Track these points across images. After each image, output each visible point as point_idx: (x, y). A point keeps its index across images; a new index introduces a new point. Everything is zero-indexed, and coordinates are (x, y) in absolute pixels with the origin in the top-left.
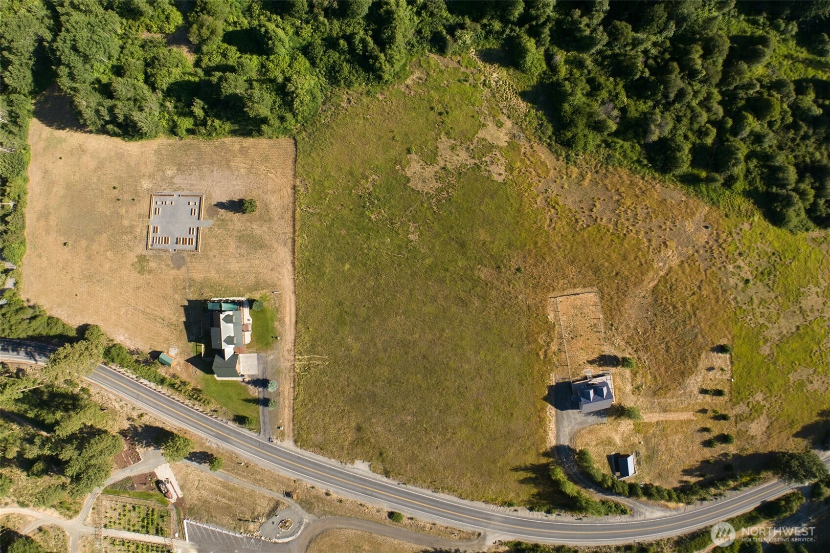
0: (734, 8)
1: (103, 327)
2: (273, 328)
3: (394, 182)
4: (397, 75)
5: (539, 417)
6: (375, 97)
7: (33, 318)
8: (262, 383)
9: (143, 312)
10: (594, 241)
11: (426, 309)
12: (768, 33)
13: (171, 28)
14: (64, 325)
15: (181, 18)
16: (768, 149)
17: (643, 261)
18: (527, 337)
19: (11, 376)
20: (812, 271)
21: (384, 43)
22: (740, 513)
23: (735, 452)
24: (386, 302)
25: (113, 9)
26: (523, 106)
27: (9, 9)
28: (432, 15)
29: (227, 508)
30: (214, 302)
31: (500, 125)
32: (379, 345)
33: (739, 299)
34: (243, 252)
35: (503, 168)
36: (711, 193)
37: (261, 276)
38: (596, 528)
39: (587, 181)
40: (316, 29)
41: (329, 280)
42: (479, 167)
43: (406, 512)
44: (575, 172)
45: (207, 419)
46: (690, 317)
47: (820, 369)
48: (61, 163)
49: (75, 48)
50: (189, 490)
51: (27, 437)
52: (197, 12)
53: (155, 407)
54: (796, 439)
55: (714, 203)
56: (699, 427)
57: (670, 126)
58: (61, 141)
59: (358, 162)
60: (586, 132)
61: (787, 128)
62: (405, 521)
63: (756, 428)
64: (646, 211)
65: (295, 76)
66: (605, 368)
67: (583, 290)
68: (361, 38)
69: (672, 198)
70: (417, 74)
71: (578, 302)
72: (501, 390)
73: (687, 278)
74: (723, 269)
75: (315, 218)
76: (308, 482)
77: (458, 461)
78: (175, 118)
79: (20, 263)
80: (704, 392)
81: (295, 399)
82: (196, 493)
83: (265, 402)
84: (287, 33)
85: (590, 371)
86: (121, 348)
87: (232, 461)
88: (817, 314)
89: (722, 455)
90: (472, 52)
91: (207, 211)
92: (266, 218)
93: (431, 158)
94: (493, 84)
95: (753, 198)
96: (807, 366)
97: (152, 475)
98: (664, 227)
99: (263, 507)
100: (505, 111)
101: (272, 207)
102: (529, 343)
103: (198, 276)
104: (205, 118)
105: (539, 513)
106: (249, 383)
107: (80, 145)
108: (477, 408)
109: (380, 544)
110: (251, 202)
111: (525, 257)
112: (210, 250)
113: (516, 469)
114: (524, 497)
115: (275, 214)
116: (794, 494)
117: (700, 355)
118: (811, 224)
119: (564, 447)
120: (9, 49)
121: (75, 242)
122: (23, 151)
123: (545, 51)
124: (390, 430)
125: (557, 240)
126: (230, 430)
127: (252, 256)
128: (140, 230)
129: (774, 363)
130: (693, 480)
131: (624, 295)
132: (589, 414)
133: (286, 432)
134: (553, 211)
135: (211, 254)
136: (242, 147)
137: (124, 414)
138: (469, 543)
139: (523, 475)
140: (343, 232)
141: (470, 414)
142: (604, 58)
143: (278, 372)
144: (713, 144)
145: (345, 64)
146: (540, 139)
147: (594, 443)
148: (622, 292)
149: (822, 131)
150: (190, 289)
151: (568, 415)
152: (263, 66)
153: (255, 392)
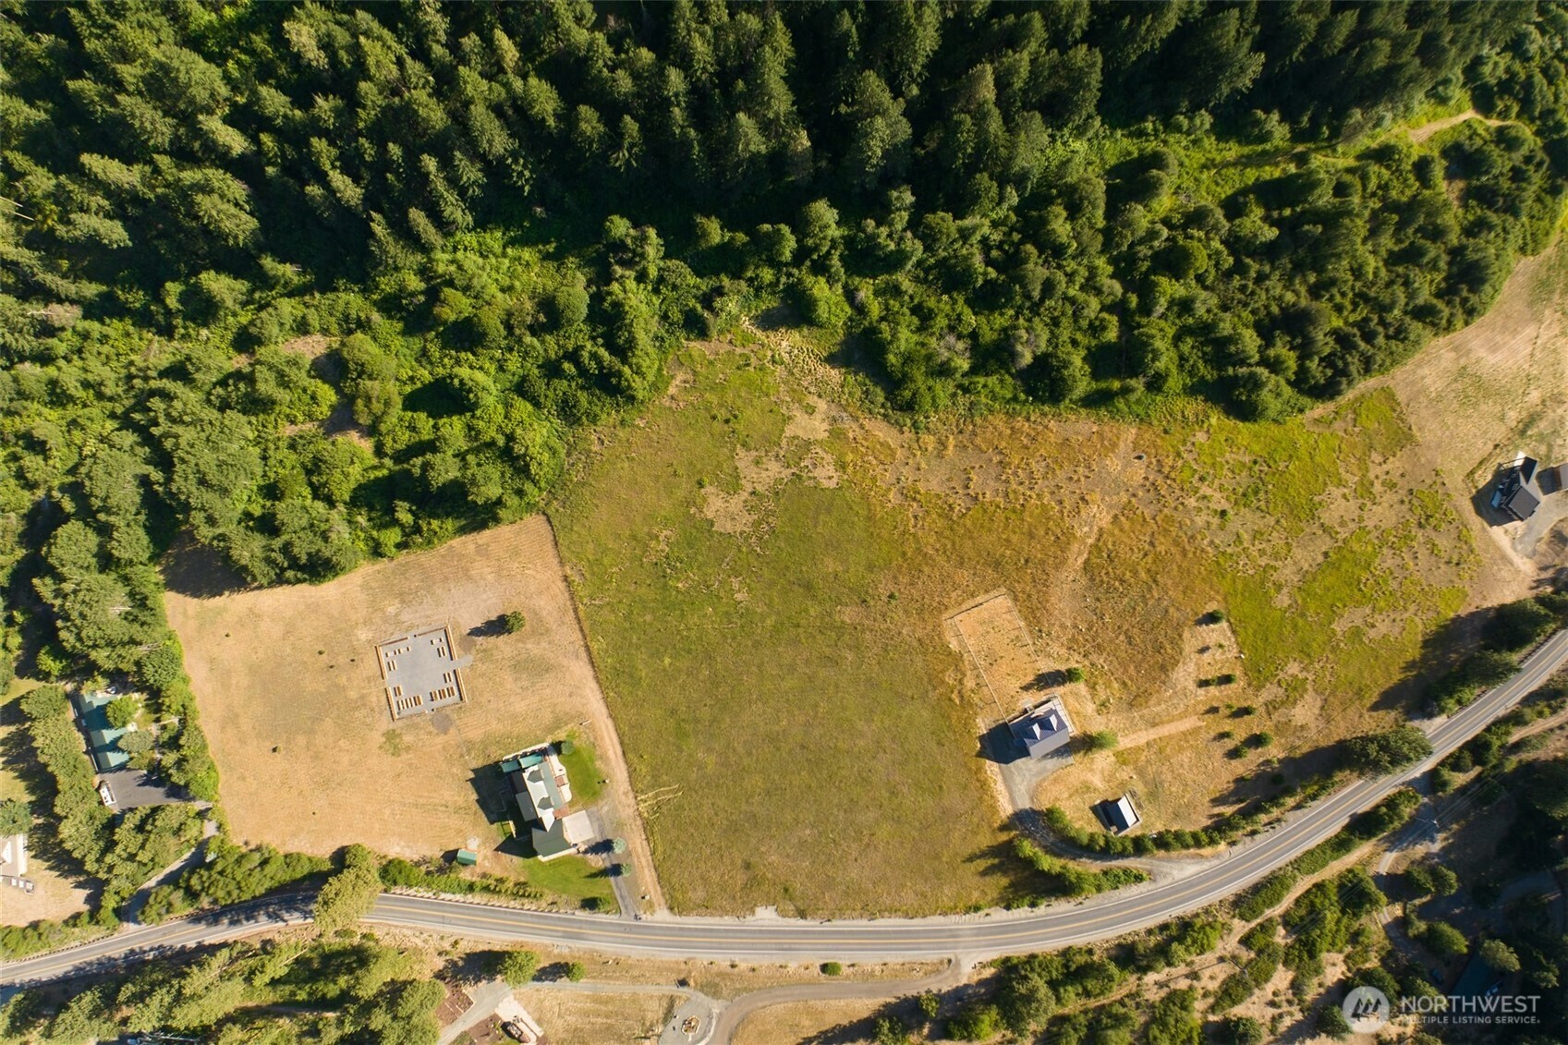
0: (1102, 125)
1: (367, 844)
2: (596, 770)
3: (694, 531)
4: (655, 387)
5: (978, 780)
6: (633, 425)
7: (264, 863)
8: (605, 846)
9: (416, 806)
10: (982, 526)
11: (786, 685)
12: (1165, 142)
13: (324, 411)
14: (310, 860)
15: (333, 392)
16: (1205, 316)
17: (1058, 532)
18: (930, 681)
19: (255, 955)
20: (1327, 466)
21: (623, 351)
22: (1320, 839)
23: (1281, 756)
24: (732, 691)
25: (232, 409)
26: (835, 375)
27: (68, 446)
28: (675, 287)
29: (608, 1029)
30: (508, 761)
31: (810, 410)
32: (740, 749)
33: (1217, 541)
34: (526, 684)
35: (831, 468)
36: (1134, 407)
37: (558, 708)
38: (1108, 911)
39: (951, 448)
40: (524, 357)
41: (649, 685)
42: (799, 477)
43: (842, 959)
44: (929, 441)
45: (546, 917)
46: (1150, 589)
47: (1382, 604)
48: (230, 641)
49: (202, 482)
50: (549, 1022)
51: (305, 1028)
52: (353, 380)
53: (471, 924)
54: (1374, 714)
55: (1143, 420)
56: (1213, 734)
57: (1045, 336)
58: (220, 612)
59: (638, 519)
60: (930, 382)
61: (1228, 275)
62: (845, 971)
63: (1304, 712)
64: (1044, 464)
65: (519, 431)
66: (1047, 691)
67: (987, 597)
68: (590, 352)
69: (1078, 433)
70: (680, 376)
71: (985, 615)
72: (917, 760)
73: (1129, 537)
74: (1181, 507)
75: (606, 610)
76: (703, 958)
77: (888, 870)
78: (375, 533)
79: (216, 797)
80: (1204, 683)
81: (653, 854)
82: (559, 1023)
83: (615, 870)
84: (487, 373)
85: (1028, 700)
86: (400, 862)
87: (595, 963)
88: (1352, 526)
89: (1263, 764)
90: (745, 323)
91: (460, 644)
92: (541, 631)
93: (732, 484)
94: (786, 357)
95: (1201, 393)
96: (1359, 604)
97: (494, 1018)
98: (1076, 478)
99: (654, 1011)
100: (812, 389)
101: (545, 613)
102: (935, 688)
103: (475, 734)
104: (415, 522)
105: (1021, 910)
106: (586, 852)
107: (251, 610)
108: (893, 794)
109: (822, 1012)
110: (516, 615)
111: (895, 577)
112: (481, 695)
113: (971, 859)
114: (993, 894)
115: (551, 621)
116: (1400, 793)
117: (1180, 636)
118: (1305, 401)
119: (1026, 811)
120: (107, 510)
121: (288, 742)
122: (168, 643)
123: (844, 288)
124: (788, 856)
125: (931, 541)
126: (580, 921)
127: (538, 686)
128: (375, 698)
129: (1303, 615)
130: (1228, 810)
131: (1045, 585)
132: (1045, 756)
133: (654, 900)
134: (915, 505)
135: (484, 700)
136: (478, 546)
137: (432, 950)
138: (939, 977)
139: (983, 864)
140: (648, 618)
141: (885, 803)
142: (927, 271)
143: (620, 825)
144: (1119, 337)
145: (579, 393)
146: (870, 412)
147: (1066, 795)
148: (1043, 583)
149: (1285, 261)
150: (469, 754)
151: (1017, 768)
152: (470, 428)
153: (598, 861)
